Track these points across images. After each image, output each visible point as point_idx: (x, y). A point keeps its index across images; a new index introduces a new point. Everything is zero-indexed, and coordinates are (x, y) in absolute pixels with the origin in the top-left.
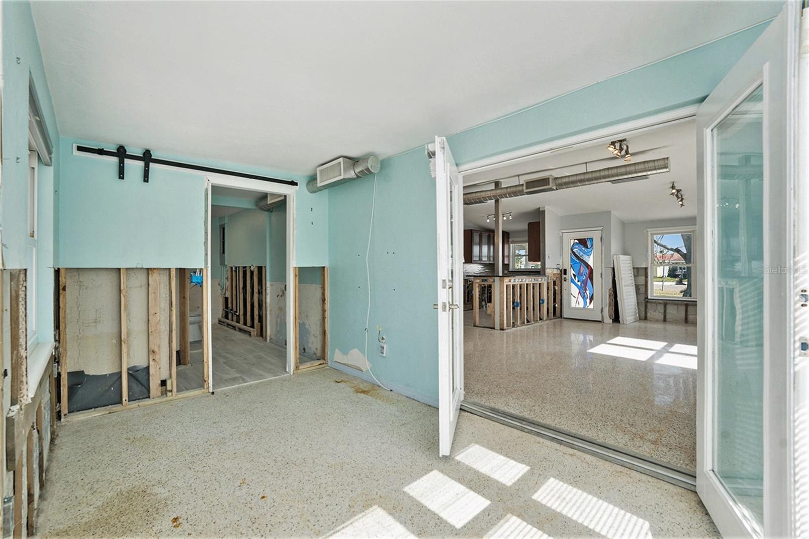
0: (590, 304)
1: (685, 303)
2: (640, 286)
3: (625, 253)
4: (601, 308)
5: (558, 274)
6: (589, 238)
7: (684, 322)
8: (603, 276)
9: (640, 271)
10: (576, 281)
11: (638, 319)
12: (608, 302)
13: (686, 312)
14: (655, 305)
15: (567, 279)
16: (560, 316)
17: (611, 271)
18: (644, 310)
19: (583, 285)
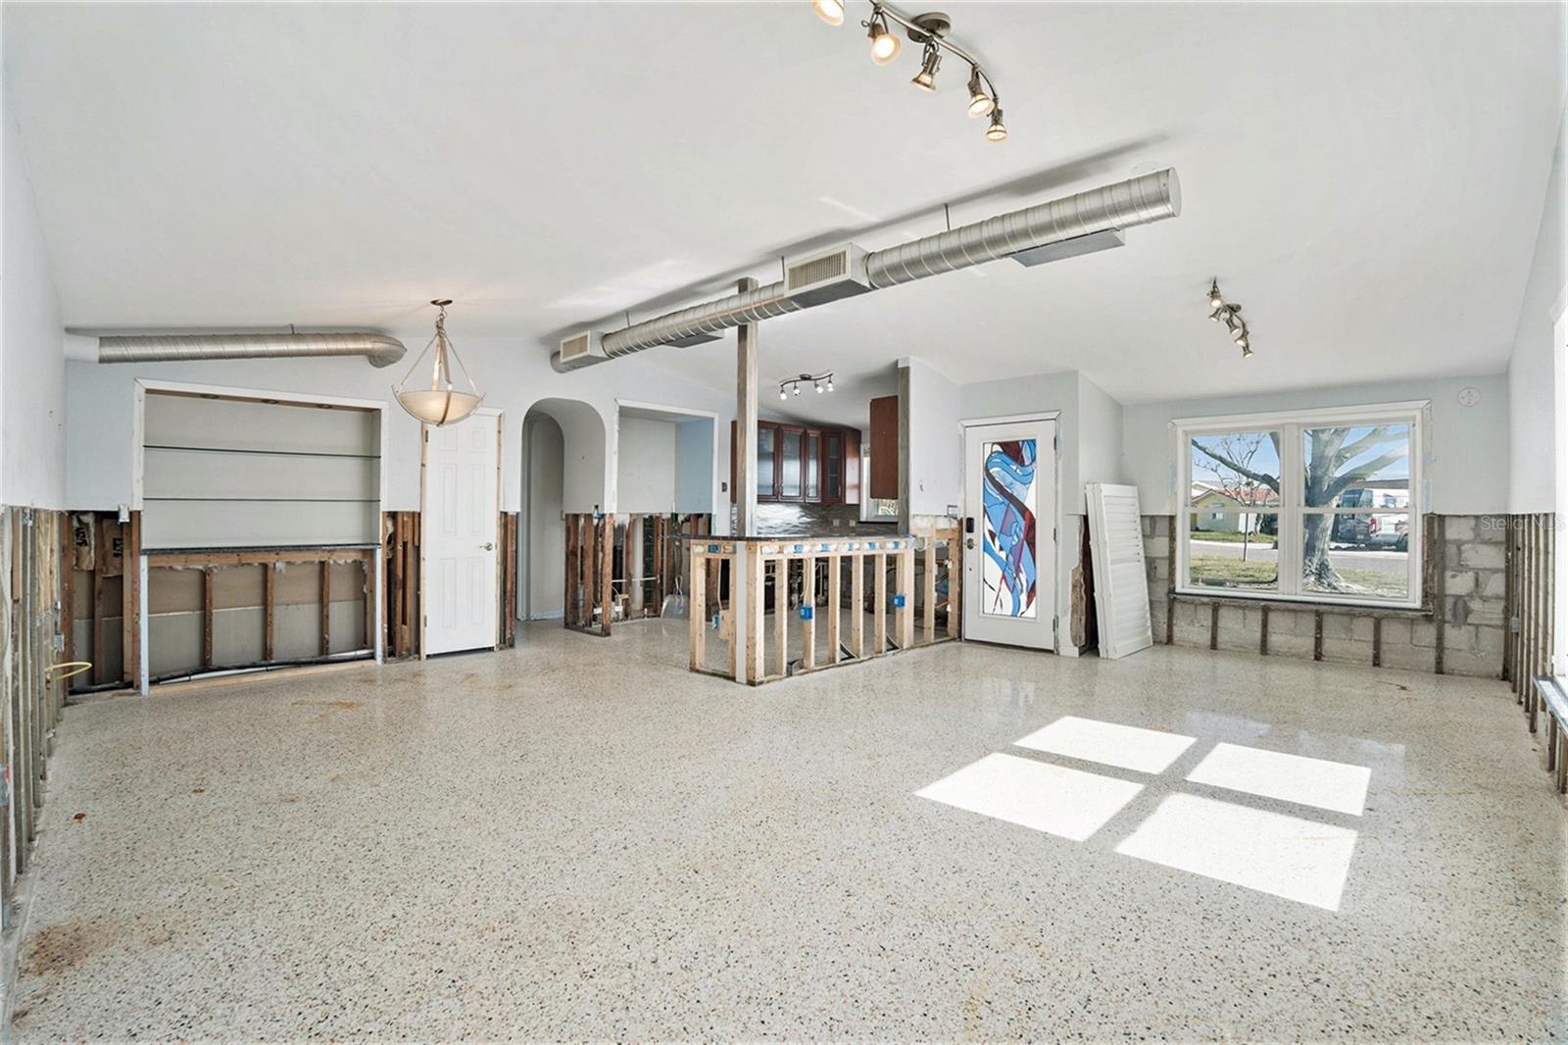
0: (1028, 605)
1: (1263, 603)
2: (1158, 561)
3: (1122, 479)
4: (1053, 618)
5: (953, 530)
6: (1027, 441)
7: (1258, 651)
8: (1060, 537)
9: (1158, 526)
10: (996, 549)
11: (1151, 643)
12: (1070, 603)
13: (1265, 625)
14: (1192, 607)
15: (975, 542)
16: (956, 636)
17: (1076, 525)
18: (1166, 621)
19: (1011, 558)
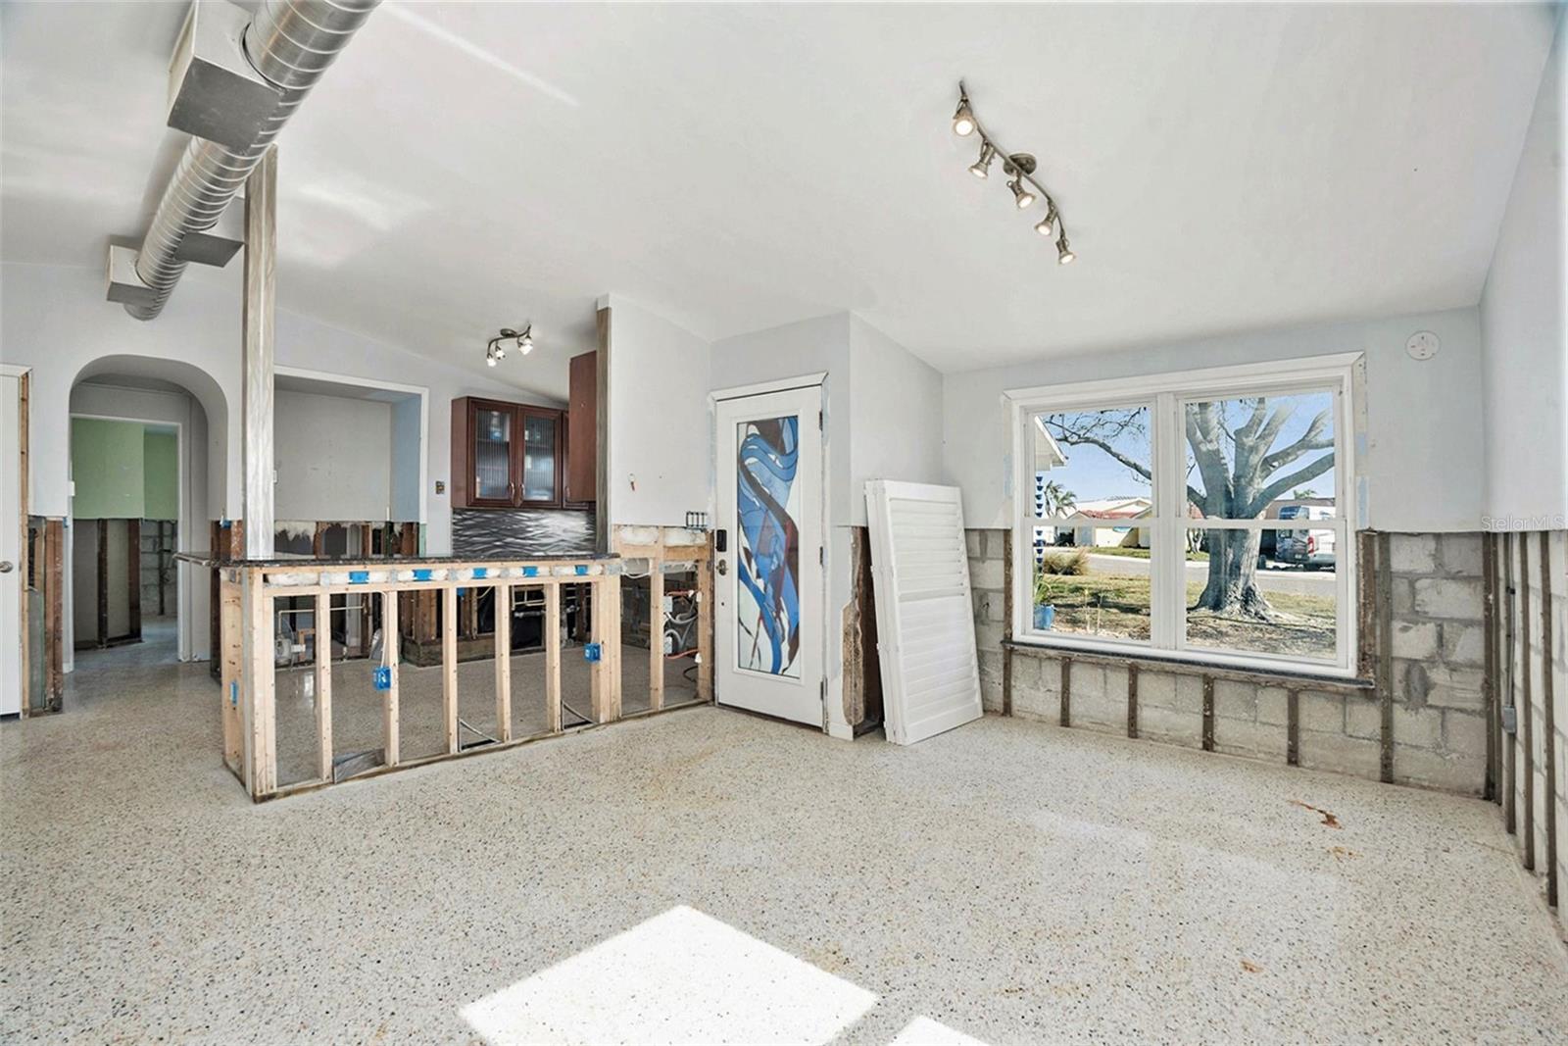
0: (792, 656)
1: (1129, 661)
2: (991, 594)
3: (939, 475)
4: (821, 680)
5: (701, 548)
6: (788, 417)
7: (1125, 732)
8: (828, 559)
9: (989, 545)
10: (753, 575)
11: (980, 714)
12: (842, 660)
13: (1133, 694)
14: (1035, 663)
15: (728, 565)
16: (709, 698)
17: (848, 541)
18: (1002, 681)
19: (770, 589)
